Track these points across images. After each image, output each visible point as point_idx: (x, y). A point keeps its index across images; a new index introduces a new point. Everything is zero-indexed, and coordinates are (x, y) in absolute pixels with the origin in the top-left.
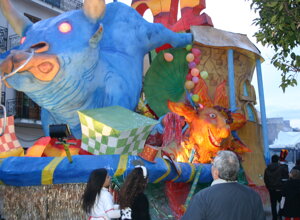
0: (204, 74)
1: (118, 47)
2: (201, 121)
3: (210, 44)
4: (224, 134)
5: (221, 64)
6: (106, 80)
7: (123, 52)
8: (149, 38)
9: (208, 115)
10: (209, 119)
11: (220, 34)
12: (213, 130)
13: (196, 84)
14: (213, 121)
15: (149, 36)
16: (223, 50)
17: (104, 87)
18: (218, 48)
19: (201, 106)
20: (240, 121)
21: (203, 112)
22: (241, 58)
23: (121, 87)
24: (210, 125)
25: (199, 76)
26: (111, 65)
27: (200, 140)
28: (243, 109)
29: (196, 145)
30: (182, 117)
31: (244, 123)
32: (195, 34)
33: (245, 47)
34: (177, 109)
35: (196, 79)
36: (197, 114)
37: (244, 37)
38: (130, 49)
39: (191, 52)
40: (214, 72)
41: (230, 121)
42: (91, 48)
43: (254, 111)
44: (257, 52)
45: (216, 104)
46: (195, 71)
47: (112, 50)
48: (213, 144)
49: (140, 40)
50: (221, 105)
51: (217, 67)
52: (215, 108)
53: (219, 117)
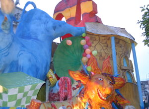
0: (95, 53)
1: (33, 36)
2: (93, 83)
3: (98, 33)
4: (108, 91)
5: (107, 46)
6: (19, 55)
7: (36, 39)
8: (54, 30)
9: (97, 79)
10: (97, 82)
11: (107, 27)
12: (101, 89)
13: (89, 59)
14: (101, 83)
15: (54, 28)
16: (108, 37)
17: (18, 61)
18: (104, 36)
19: (93, 73)
20: (121, 82)
21: (94, 77)
22: (121, 42)
23: (30, 60)
24: (98, 86)
25: (91, 54)
26: (23, 46)
28: (123, 75)
29: (89, 99)
30: (79, 81)
31: (124, 84)
32: (87, 27)
33: (123, 35)
34: (75, 75)
35: (89, 56)
36: (90, 78)
37: (123, 30)
38: (40, 37)
39: (84, 38)
40: (102, 51)
41: (113, 82)
43: (132, 77)
44: (133, 39)
45: (104, 72)
46: (88, 51)
48: (101, 98)
49: (48, 31)
50: (107, 72)
51: (105, 48)
52: (102, 74)
53: (105, 80)
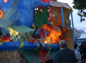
0: (54, 16)
1: (25, 8)
2: (53, 30)
3: (56, 6)
4: (60, 34)
5: (59, 12)
6: (20, 17)
7: (27, 9)
9: (55, 28)
10: (55, 30)
11: (59, 3)
12: (57, 33)
13: (51, 19)
14: (57, 30)
15: (35, 4)
16: (60, 8)
17: (20, 20)
18: (58, 8)
19: (53, 26)
20: (65, 30)
22: (66, 11)
23: (25, 20)
24: (56, 32)
25: (52, 16)
26: (22, 13)
27: (52, 36)
28: (66, 26)
29: (51, 38)
30: (47, 29)
31: (67, 31)
32: (50, 3)
33: (67, 7)
34: (45, 27)
36: (52, 28)
37: (67, 4)
39: (49, 9)
40: (57, 15)
41: (62, 30)
42: (14, 7)
43: (70, 27)
44: (71, 9)
45: (58, 25)
46: (51, 15)
47: (23, 8)
48: (57, 37)
49: (32, 5)
50: (59, 25)
51: (58, 13)
52: (57, 26)
53: (58, 29)
